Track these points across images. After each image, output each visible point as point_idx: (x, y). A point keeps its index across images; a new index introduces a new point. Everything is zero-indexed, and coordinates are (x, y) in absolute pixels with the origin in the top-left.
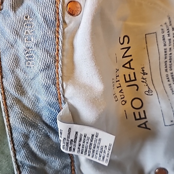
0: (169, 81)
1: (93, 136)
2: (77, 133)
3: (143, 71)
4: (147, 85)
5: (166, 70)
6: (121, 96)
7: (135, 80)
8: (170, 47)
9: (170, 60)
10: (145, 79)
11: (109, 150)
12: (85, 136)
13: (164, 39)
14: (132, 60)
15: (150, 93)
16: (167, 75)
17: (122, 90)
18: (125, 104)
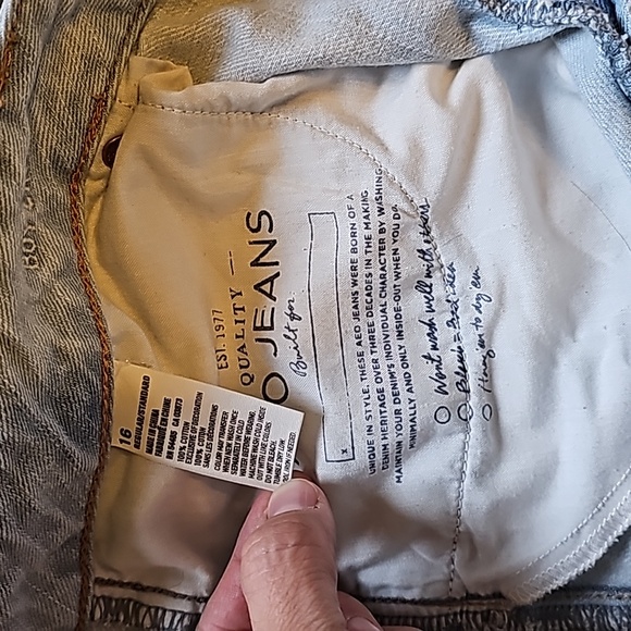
0: (359, 344)
1: (252, 416)
2: (215, 409)
3: (291, 308)
4: (295, 348)
5: (356, 316)
6: (240, 360)
7: (271, 328)
8: (369, 256)
9: (366, 289)
10: (293, 331)
11: (290, 450)
12: (234, 418)
13: (354, 235)
14: (278, 274)
15: (301, 370)
16: (357, 329)
17: (244, 346)
18: (249, 384)
